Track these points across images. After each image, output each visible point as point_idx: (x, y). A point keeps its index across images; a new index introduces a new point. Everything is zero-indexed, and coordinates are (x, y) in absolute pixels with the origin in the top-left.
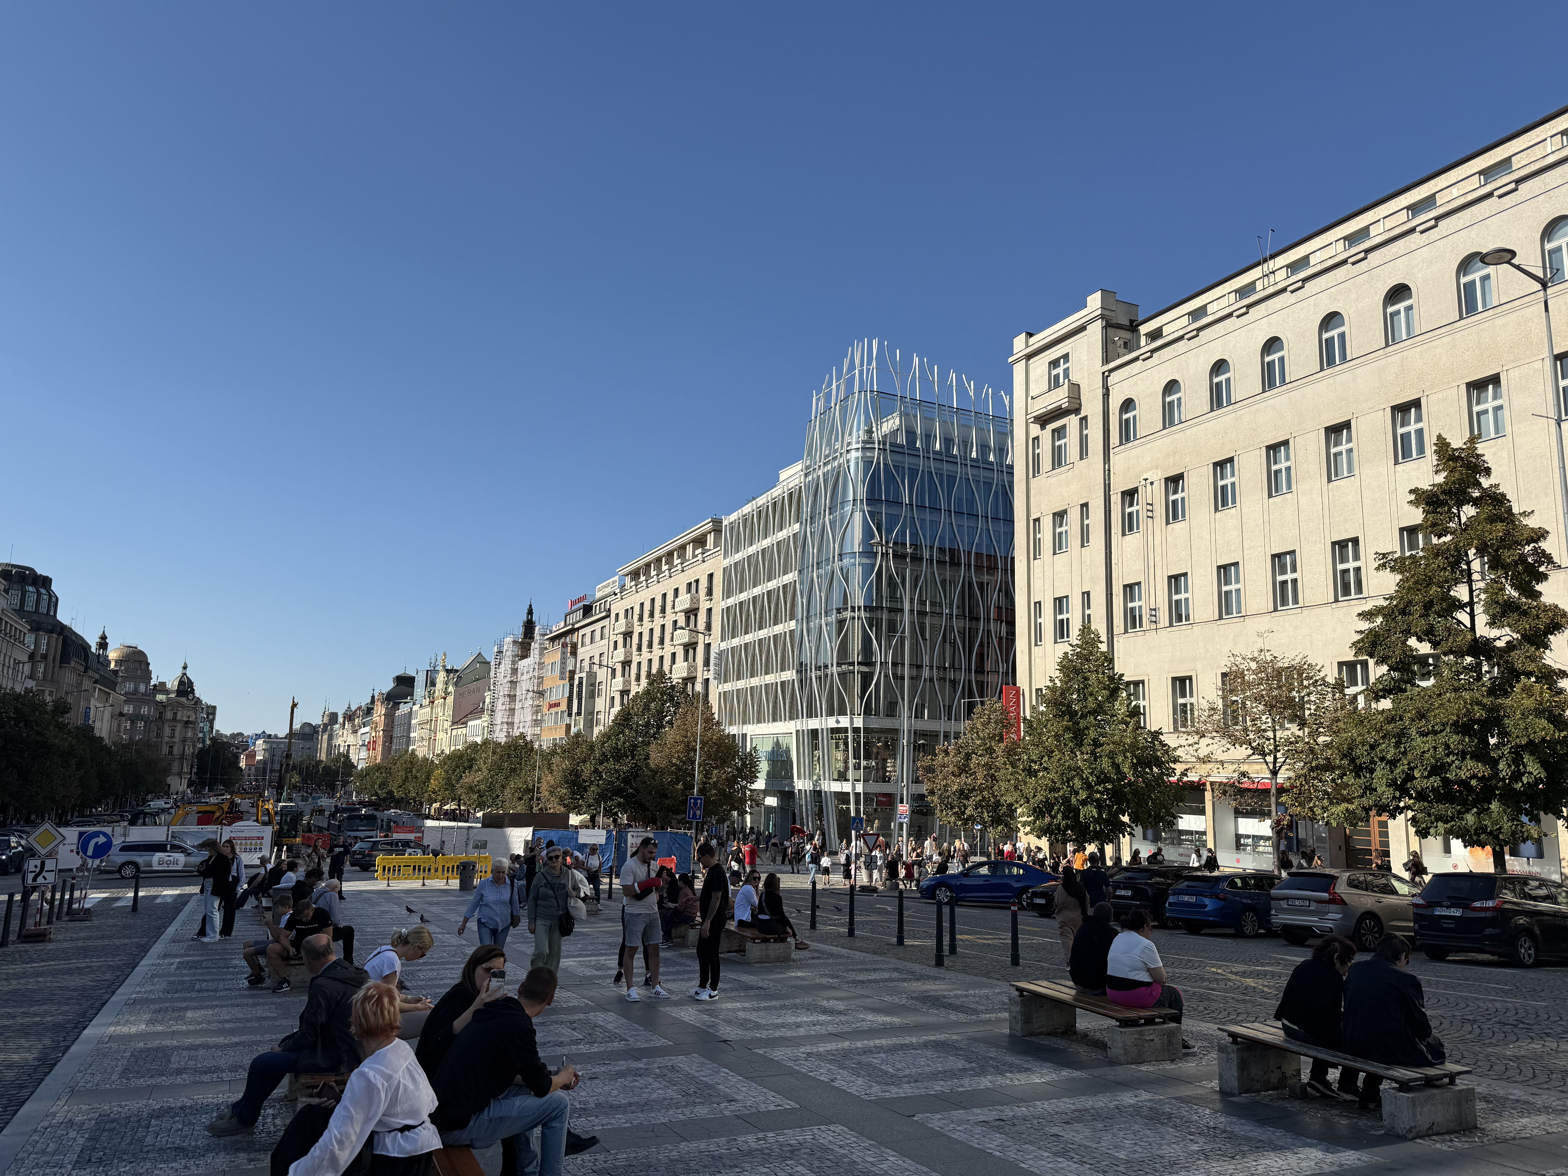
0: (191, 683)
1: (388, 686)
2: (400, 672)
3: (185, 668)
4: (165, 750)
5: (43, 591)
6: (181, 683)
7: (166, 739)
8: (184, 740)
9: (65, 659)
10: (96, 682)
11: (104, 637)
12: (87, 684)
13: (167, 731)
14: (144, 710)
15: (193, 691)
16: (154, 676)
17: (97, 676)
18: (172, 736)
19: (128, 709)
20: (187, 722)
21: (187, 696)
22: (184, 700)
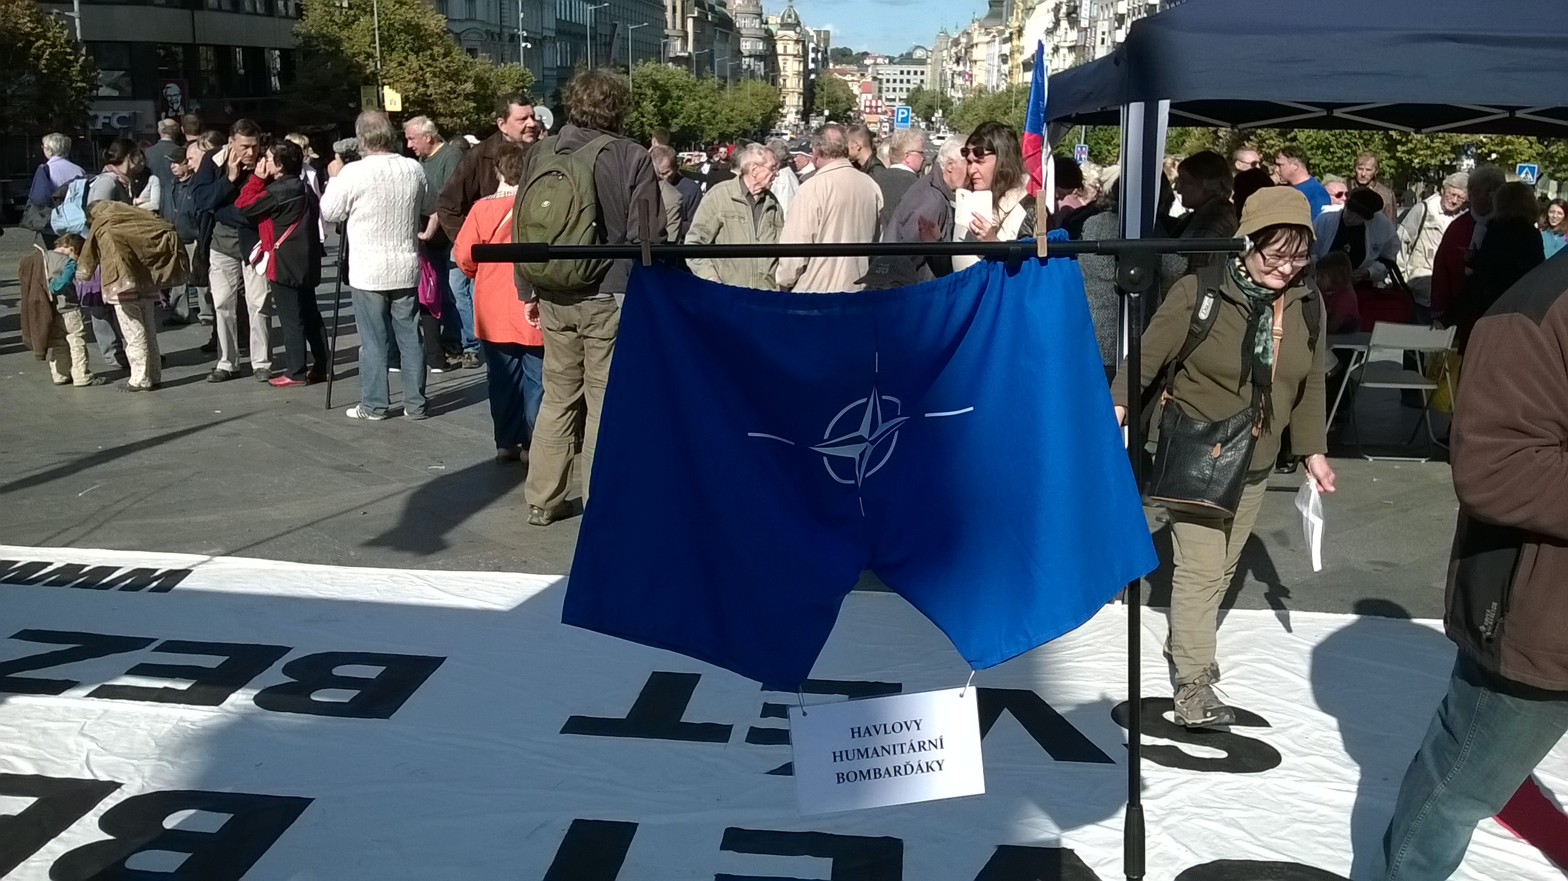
0: (796, 17)
10: (716, 25)
14: (759, 46)
15: (798, 24)
19: (746, 45)
21: (795, 30)
22: (791, 33)
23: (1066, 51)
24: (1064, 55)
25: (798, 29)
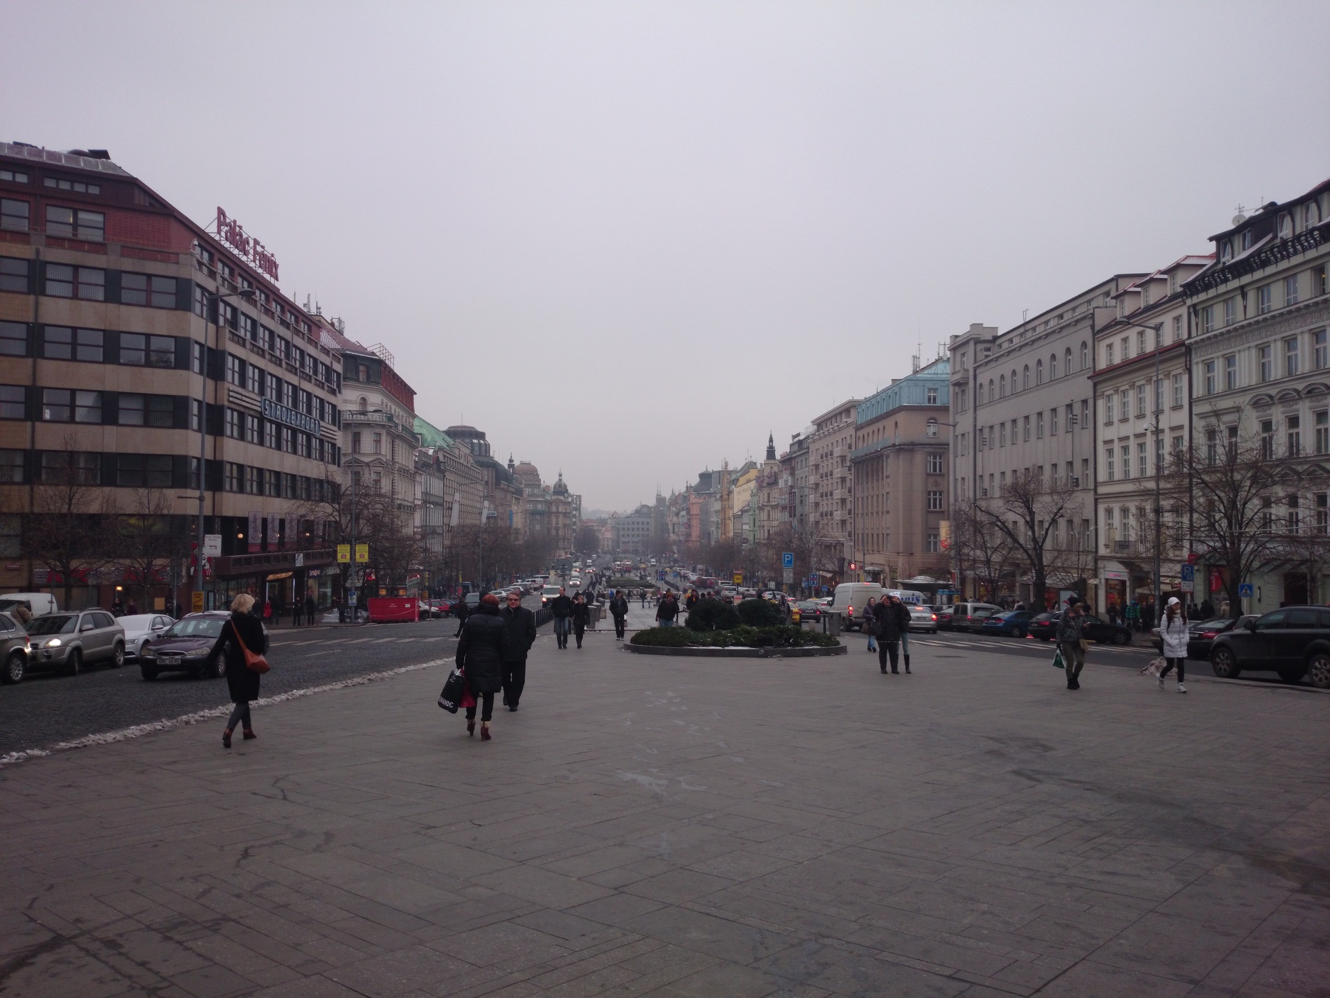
0: (565, 486)
1: (695, 481)
2: (703, 470)
3: (560, 475)
4: (554, 532)
5: (482, 442)
6: (560, 486)
7: (554, 525)
8: (565, 526)
9: (498, 483)
11: (511, 461)
13: (554, 520)
14: (539, 507)
15: (566, 489)
16: (542, 482)
17: (514, 490)
18: (557, 524)
19: (530, 507)
20: (565, 513)
21: (564, 495)
22: (562, 498)
23: (769, 508)
24: (769, 512)
25: (566, 495)
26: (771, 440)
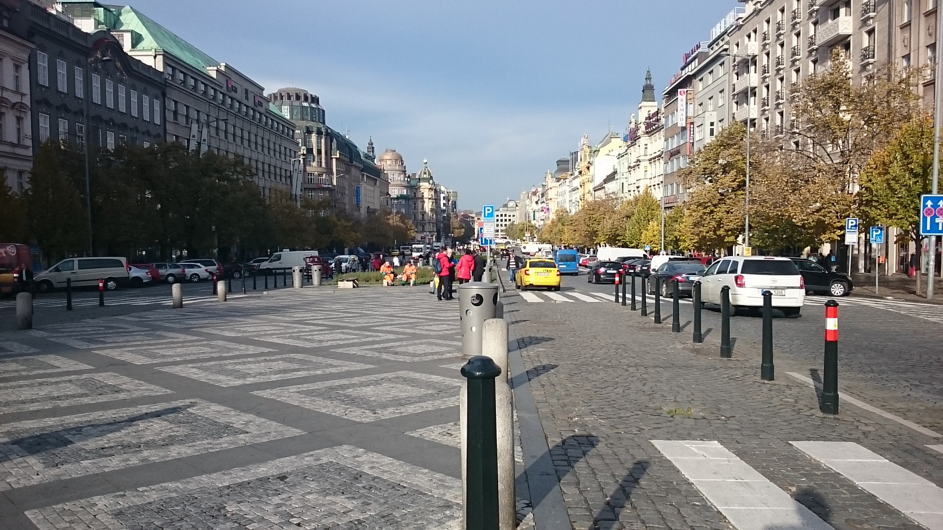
0: (429, 174)
3: (425, 163)
4: (420, 217)
6: (425, 173)
8: (431, 210)
10: (363, 170)
11: (372, 144)
12: (354, 171)
13: (420, 204)
14: (404, 192)
16: (407, 169)
19: (394, 191)
20: (430, 199)
22: (426, 184)
25: (431, 182)
26: (648, 78)
